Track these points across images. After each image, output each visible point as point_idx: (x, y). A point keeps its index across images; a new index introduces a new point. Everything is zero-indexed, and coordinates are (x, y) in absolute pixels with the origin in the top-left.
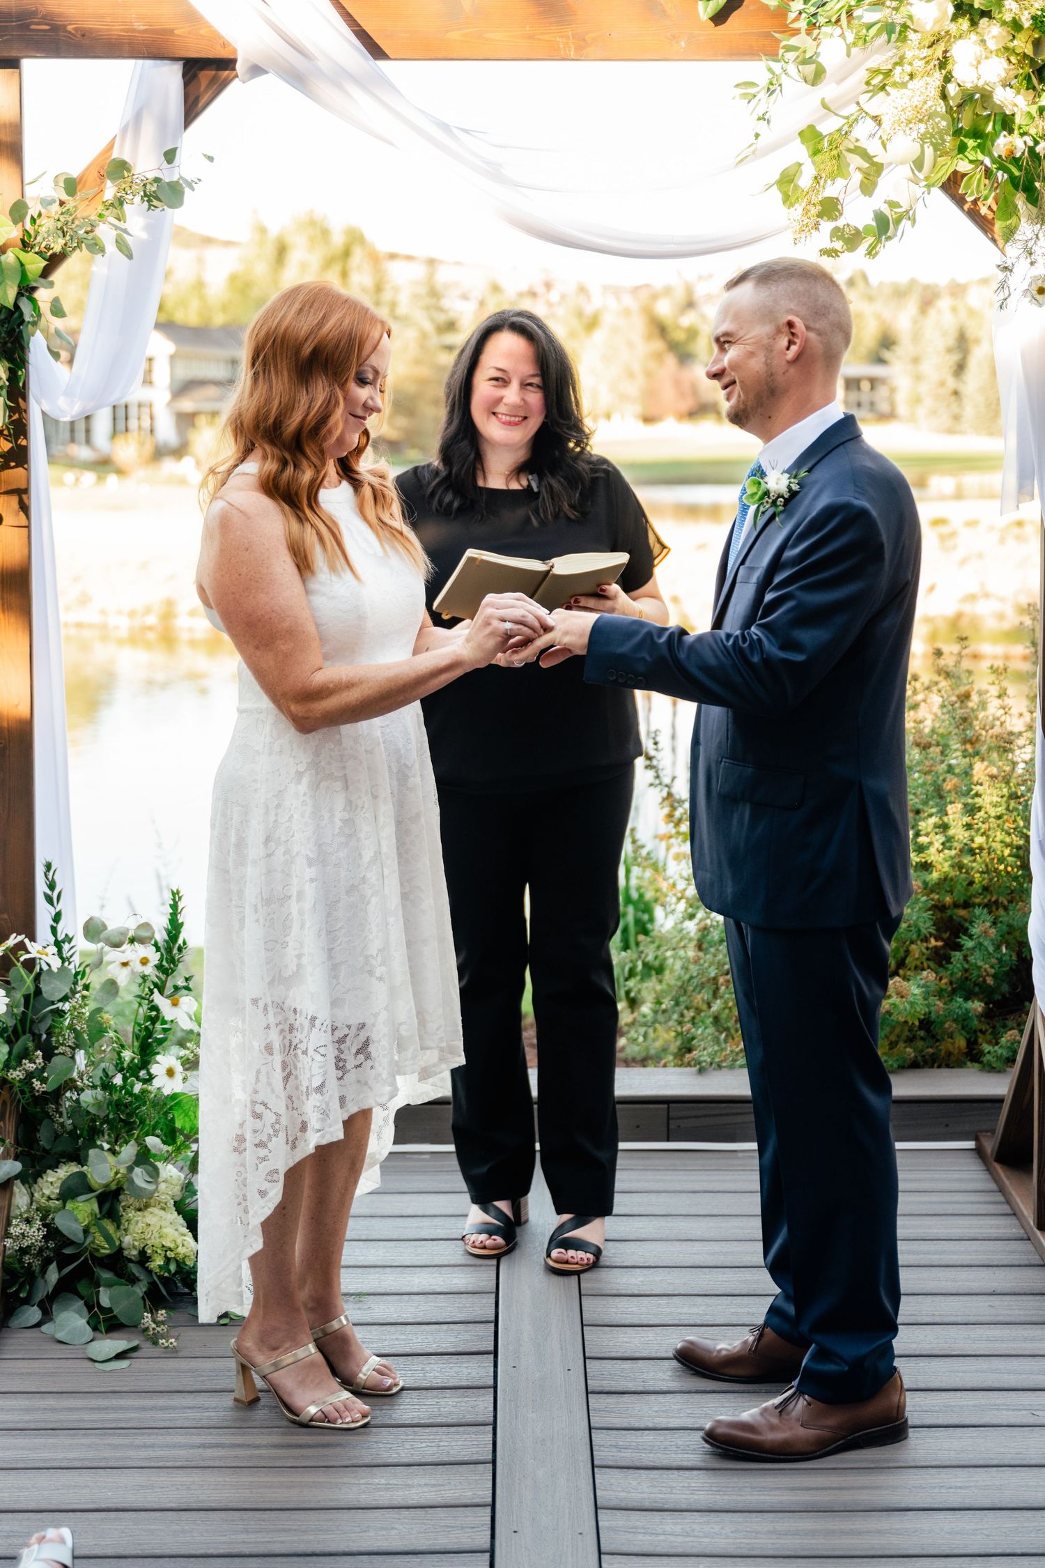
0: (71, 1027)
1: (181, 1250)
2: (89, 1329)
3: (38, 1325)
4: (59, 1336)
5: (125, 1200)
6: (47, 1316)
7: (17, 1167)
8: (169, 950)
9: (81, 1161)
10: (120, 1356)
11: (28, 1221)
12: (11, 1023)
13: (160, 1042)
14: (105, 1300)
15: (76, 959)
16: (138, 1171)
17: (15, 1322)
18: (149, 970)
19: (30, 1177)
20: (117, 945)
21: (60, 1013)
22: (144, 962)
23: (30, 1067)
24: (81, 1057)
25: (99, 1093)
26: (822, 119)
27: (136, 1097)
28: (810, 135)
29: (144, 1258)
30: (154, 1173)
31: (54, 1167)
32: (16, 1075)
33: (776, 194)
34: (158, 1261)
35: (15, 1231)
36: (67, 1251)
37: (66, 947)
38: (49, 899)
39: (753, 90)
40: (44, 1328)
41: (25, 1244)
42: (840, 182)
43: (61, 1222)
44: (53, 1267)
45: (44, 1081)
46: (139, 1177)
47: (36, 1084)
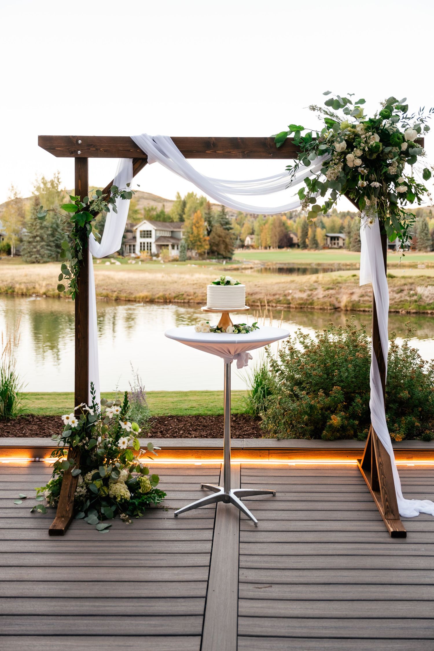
0: (97, 430)
1: (126, 496)
2: (97, 519)
3: (84, 518)
4: (89, 522)
5: (110, 481)
6: (86, 516)
7: (79, 471)
8: (124, 408)
9: (98, 469)
10: (106, 528)
11: (82, 487)
12: (79, 429)
13: (122, 435)
14: (102, 511)
15: (99, 410)
16: (113, 473)
17: (77, 517)
18: (118, 413)
19: (83, 474)
20: (110, 407)
21: (94, 425)
22: (117, 411)
23: (85, 442)
24: (100, 439)
25: (103, 450)
26: (311, 176)
27: (114, 451)
28: (307, 180)
29: (115, 498)
30: (119, 473)
31: (90, 471)
32: (80, 444)
33: (297, 197)
34: (119, 499)
35: (78, 490)
36: (93, 496)
37: (96, 406)
38: (92, 393)
39: (290, 168)
40: (85, 519)
41: (81, 494)
42: (316, 193)
43: (91, 487)
44: (88, 501)
45: (88, 446)
46: (114, 475)
47: (86, 447)
